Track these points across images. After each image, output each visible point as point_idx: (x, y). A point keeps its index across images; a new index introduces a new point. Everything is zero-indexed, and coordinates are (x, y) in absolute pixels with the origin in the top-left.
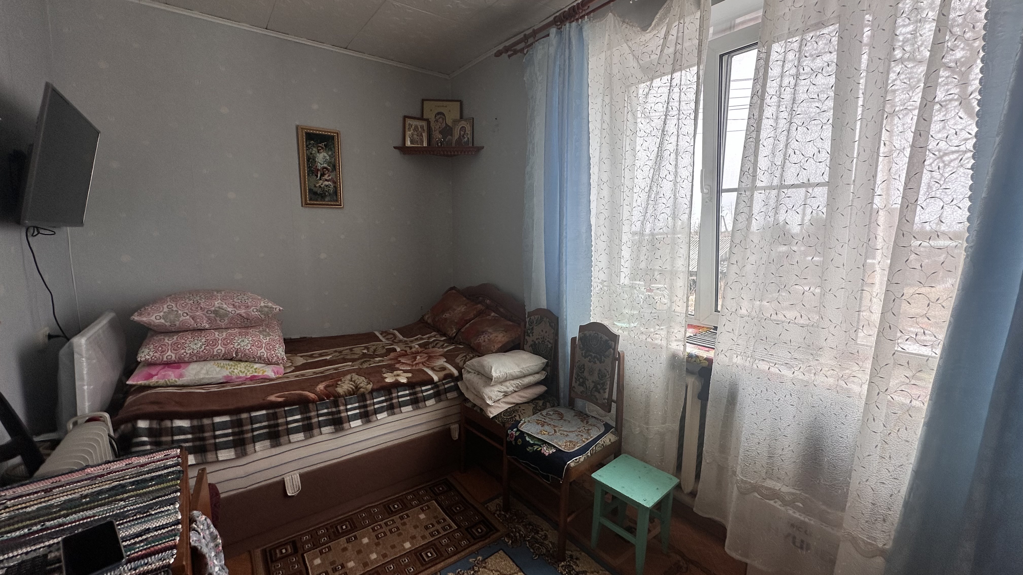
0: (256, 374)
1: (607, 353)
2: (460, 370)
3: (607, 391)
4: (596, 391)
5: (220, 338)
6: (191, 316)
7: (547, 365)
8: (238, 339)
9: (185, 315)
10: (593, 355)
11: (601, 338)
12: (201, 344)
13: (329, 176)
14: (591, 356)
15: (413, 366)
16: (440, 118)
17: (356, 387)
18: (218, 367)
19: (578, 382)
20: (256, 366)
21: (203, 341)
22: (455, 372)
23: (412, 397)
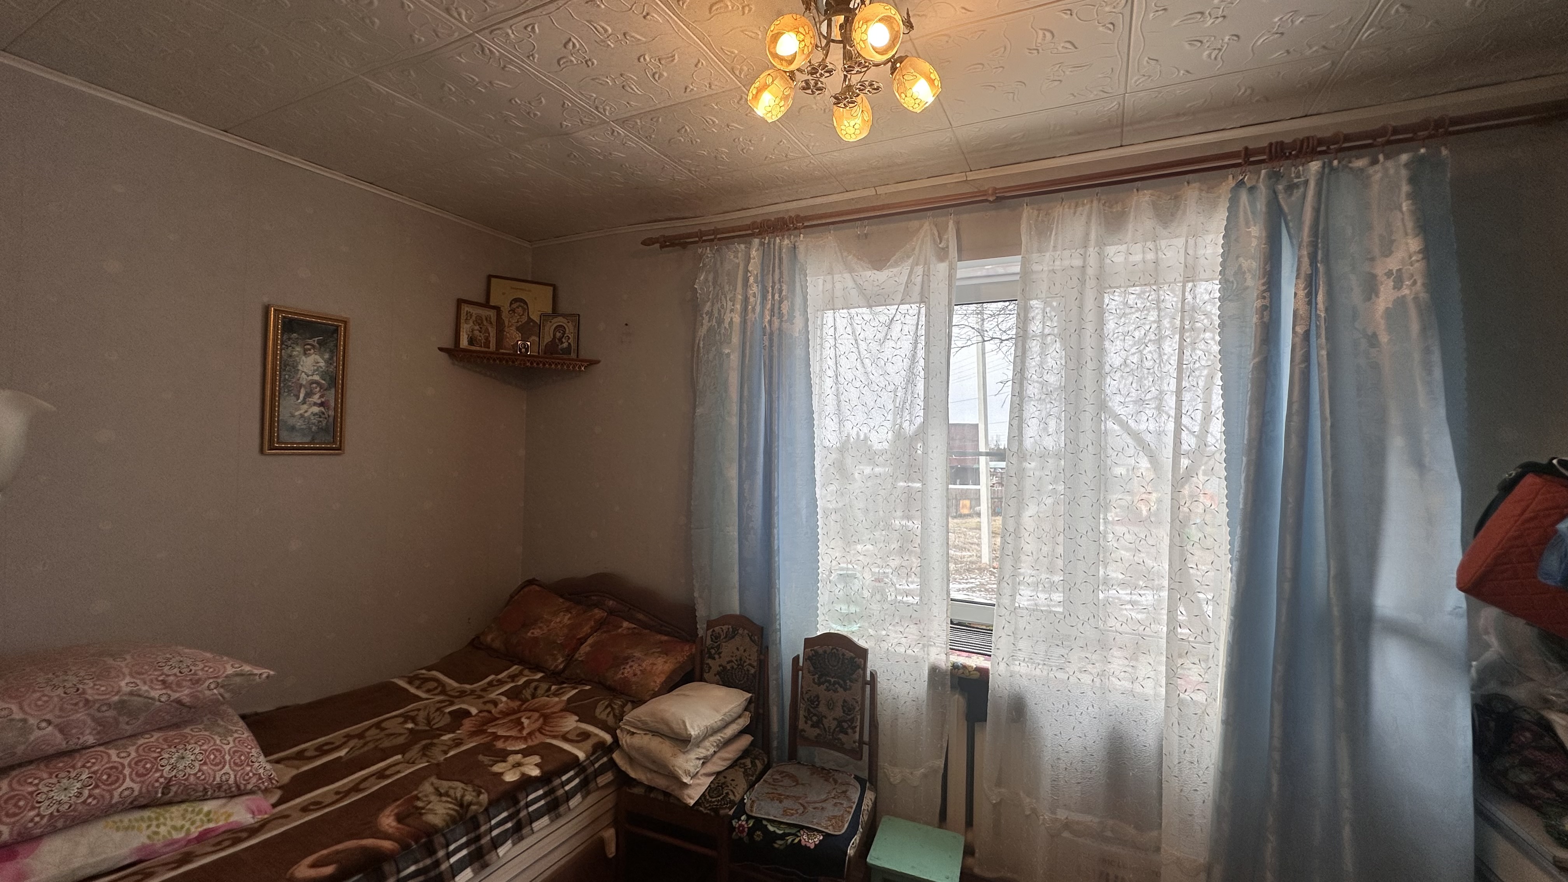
0: (211, 825)
1: (854, 676)
2: (612, 731)
3: (858, 729)
4: (841, 732)
5: (126, 762)
6: (56, 726)
7: (750, 701)
8: (169, 757)
9: (44, 724)
10: (832, 680)
11: (843, 655)
12: (79, 785)
13: (321, 397)
14: (829, 682)
15: (525, 739)
16: (518, 307)
17: (461, 805)
18: (118, 829)
19: (810, 722)
20: (207, 806)
21: (84, 777)
22: (608, 738)
23: (549, 799)
